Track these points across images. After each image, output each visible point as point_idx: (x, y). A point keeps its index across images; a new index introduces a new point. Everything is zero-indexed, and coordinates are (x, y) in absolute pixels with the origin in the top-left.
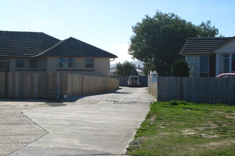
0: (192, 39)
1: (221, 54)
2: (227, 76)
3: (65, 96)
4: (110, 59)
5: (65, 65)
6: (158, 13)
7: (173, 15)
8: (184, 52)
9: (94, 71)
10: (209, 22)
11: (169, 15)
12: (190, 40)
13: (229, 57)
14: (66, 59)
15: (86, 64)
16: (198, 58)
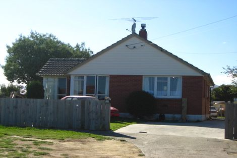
0: (53, 60)
1: (75, 76)
2: (70, 99)
6: (32, 33)
7: (50, 36)
8: (42, 73)
10: (83, 44)
11: (48, 36)
12: (51, 60)
13: (83, 79)
16: (57, 79)
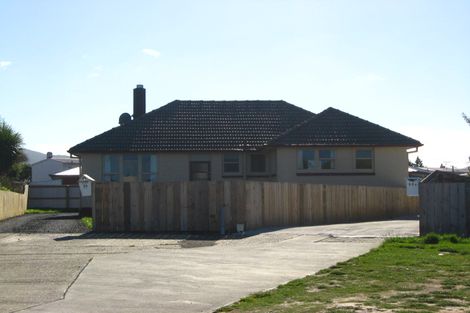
3: (240, 228)
4: (408, 151)
5: (316, 164)
9: (374, 174)
14: (317, 153)
15: (357, 161)
